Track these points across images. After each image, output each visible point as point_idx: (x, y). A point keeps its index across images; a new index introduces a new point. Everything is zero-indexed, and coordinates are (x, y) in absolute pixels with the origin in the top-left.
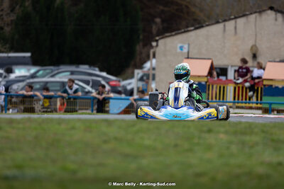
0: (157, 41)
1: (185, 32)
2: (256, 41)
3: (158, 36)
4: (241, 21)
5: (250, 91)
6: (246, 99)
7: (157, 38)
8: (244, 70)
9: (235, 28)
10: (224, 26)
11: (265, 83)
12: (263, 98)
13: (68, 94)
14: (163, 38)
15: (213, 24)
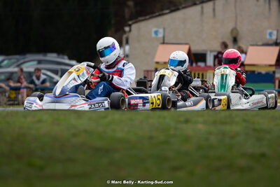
0: (130, 26)
1: (160, 15)
3: (131, 20)
7: (130, 23)
9: (214, 10)
10: (202, 8)
11: (247, 68)
13: (36, 85)
14: (136, 22)
15: (189, 6)
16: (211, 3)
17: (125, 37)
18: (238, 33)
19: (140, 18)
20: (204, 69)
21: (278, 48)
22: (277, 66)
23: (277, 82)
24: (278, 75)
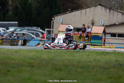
0: (54, 17)
1: (65, 14)
3: (55, 15)
4: (88, 10)
5: (86, 38)
6: (84, 41)
7: (54, 16)
8: (84, 29)
9: (86, 12)
10: (81, 11)
12: (91, 40)
13: (12, 38)
14: (57, 16)
15: (77, 11)
16: (84, 10)
17: (52, 21)
18: (94, 21)
19: (58, 15)
20: (76, 34)
21: (104, 27)
22: (103, 34)
23: (103, 40)
24: (103, 37)
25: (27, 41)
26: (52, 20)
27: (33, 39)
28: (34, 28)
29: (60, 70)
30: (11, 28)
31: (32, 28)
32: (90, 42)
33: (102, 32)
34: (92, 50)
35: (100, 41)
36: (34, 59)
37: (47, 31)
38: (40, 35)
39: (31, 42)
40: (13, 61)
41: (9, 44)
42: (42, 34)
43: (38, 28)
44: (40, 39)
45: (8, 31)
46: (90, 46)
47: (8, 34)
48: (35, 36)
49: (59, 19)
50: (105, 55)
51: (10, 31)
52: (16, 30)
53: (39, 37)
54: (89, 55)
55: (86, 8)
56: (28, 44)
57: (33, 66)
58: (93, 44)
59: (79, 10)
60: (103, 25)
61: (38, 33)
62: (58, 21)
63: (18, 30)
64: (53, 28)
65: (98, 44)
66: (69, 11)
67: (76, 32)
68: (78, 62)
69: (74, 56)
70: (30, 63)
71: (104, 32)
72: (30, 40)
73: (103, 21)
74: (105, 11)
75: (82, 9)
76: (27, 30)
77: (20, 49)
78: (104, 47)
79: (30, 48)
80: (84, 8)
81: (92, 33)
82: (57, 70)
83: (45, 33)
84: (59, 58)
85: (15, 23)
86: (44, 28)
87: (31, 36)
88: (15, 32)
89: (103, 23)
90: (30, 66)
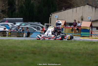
0: (52, 14)
1: (60, 11)
2: (83, 15)
4: (78, 8)
5: (77, 30)
6: (75, 33)
7: (52, 13)
8: (75, 24)
9: (76, 10)
10: (73, 10)
11: (82, 28)
14: (53, 13)
15: (69, 9)
16: (75, 8)
17: (50, 18)
18: (83, 17)
19: (55, 12)
20: (69, 28)
21: (91, 22)
22: (90, 27)
23: (90, 32)
24: (91, 30)
25: (31, 33)
26: (50, 16)
27: (35, 32)
28: (36, 23)
29: (57, 56)
30: (17, 23)
31: (34, 23)
32: (80, 34)
33: (89, 26)
34: (82, 41)
35: (88, 33)
36: (36, 48)
37: (46, 25)
38: (40, 29)
39: (34, 34)
40: (19, 50)
41: (16, 36)
42: (42, 27)
43: (39, 23)
44: (40, 31)
45: (15, 25)
46: (80, 37)
47: (15, 28)
48: (36, 29)
49: (55, 16)
50: (92, 44)
51: (17, 26)
52: (22, 25)
53: (40, 30)
54: (79, 45)
55: (76, 7)
56: (31, 36)
57: (35, 54)
58: (82, 35)
59: (71, 9)
60: (90, 20)
61: (39, 27)
62: (55, 17)
63: (23, 24)
64: (50, 23)
65: (86, 36)
66: (63, 9)
67: (69, 26)
68: (71, 50)
69: (67, 45)
70: (33, 51)
71: (91, 26)
72: (33, 33)
73: (90, 17)
74: (92, 9)
75: (74, 7)
76: (30, 25)
77: (25, 39)
78: (91, 38)
79: (32, 39)
80: (75, 7)
81: (82, 27)
82: (54, 56)
83: (44, 27)
84: (55, 46)
85: (21, 19)
86: (44, 22)
87: (34, 29)
88: (20, 27)
89: (90, 19)
90: (33, 53)
